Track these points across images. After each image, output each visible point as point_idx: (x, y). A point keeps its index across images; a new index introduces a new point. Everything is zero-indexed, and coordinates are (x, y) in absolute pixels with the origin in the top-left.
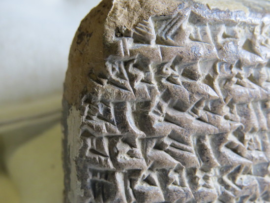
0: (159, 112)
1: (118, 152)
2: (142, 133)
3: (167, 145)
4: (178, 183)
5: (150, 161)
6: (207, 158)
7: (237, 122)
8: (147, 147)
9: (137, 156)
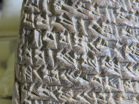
0: (59, 4)
1: (37, 20)
2: (50, 13)
3: (61, 20)
4: (65, 41)
5: (52, 26)
6: (81, 29)
7: (99, 16)
8: (51, 20)
9: (46, 23)
